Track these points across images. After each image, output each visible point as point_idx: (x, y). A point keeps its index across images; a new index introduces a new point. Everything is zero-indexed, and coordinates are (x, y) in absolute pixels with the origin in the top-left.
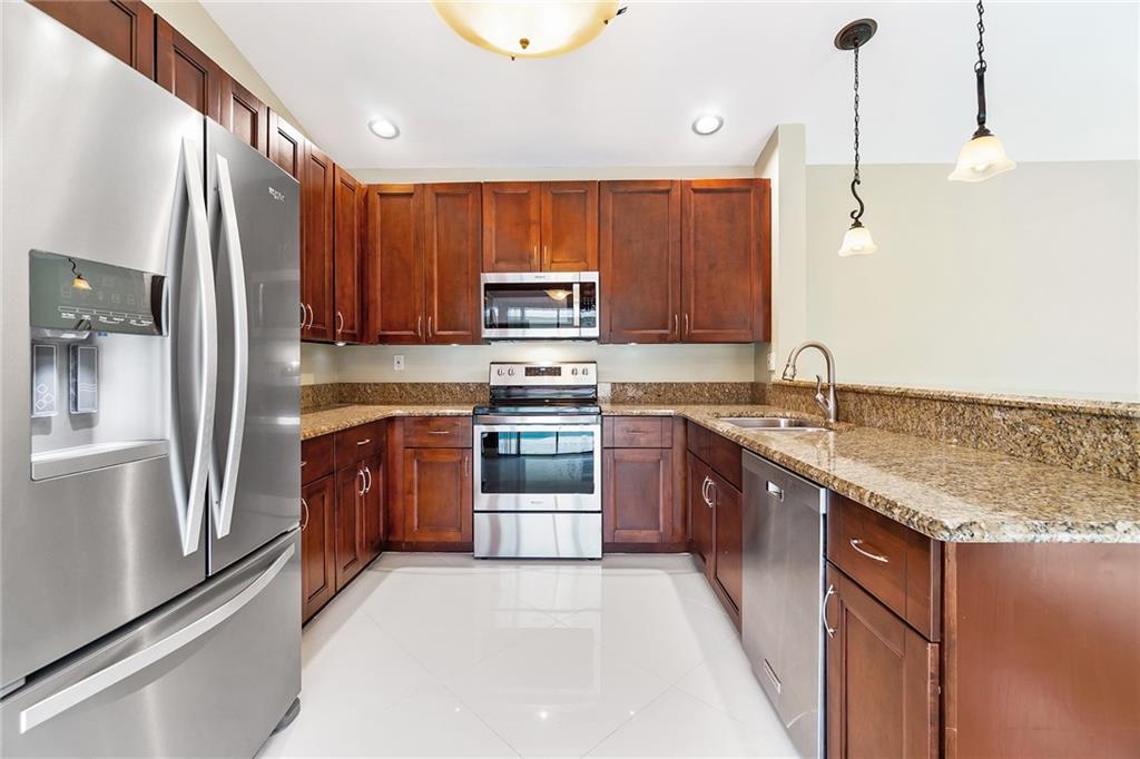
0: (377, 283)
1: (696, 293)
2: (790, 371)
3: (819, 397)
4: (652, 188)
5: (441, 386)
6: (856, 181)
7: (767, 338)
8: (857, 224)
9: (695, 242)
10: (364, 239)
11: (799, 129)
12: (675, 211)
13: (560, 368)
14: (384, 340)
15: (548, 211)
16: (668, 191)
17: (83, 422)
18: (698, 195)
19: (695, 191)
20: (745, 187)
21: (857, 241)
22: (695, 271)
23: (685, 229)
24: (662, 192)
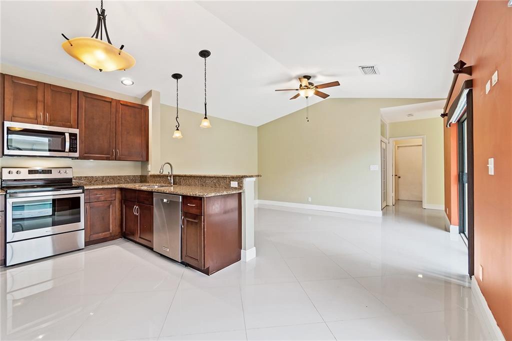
1: (122, 142)
2: (162, 171)
3: (169, 178)
4: (103, 99)
6: (177, 117)
7: (147, 160)
8: (178, 129)
9: (122, 124)
11: (158, 93)
12: (114, 110)
13: (51, 170)
15: (49, 97)
16: (110, 102)
18: (123, 106)
19: (121, 104)
20: (140, 107)
21: (177, 134)
22: (121, 134)
23: (117, 117)
24: (108, 102)
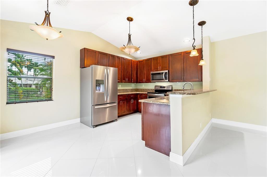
0: (139, 74)
4: (178, 54)
5: (149, 89)
10: (137, 69)
13: (165, 87)
14: (140, 82)
15: (161, 60)
17: (99, 90)
19: (186, 53)
23: (184, 61)
24: (180, 55)
